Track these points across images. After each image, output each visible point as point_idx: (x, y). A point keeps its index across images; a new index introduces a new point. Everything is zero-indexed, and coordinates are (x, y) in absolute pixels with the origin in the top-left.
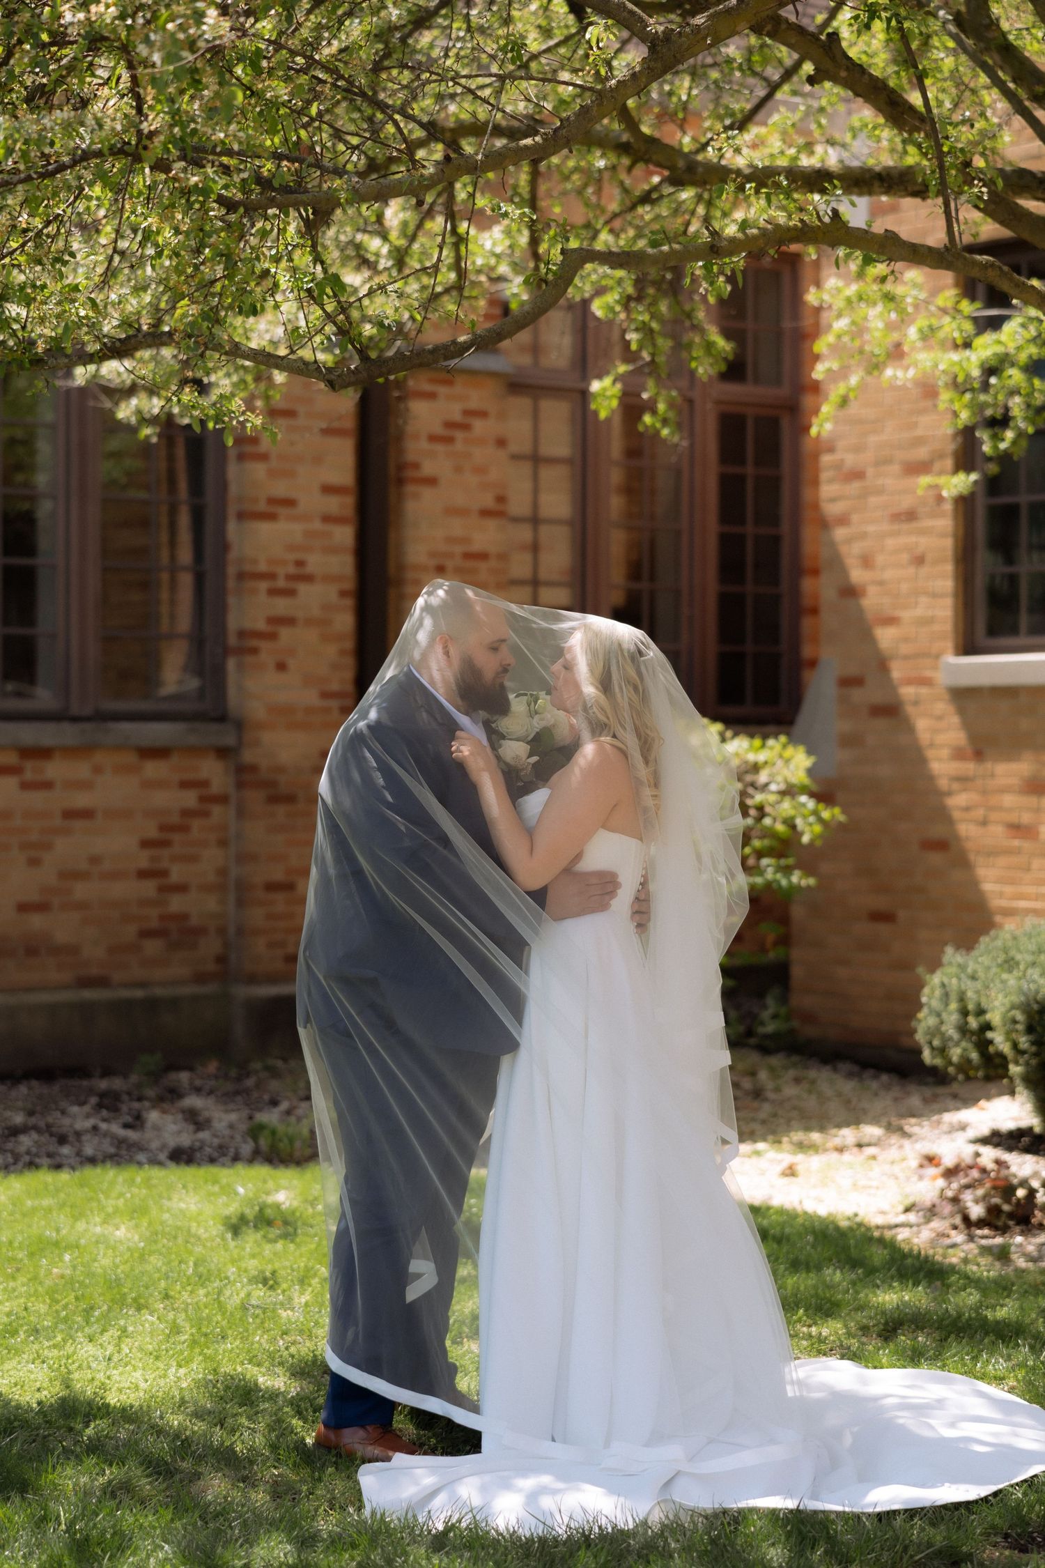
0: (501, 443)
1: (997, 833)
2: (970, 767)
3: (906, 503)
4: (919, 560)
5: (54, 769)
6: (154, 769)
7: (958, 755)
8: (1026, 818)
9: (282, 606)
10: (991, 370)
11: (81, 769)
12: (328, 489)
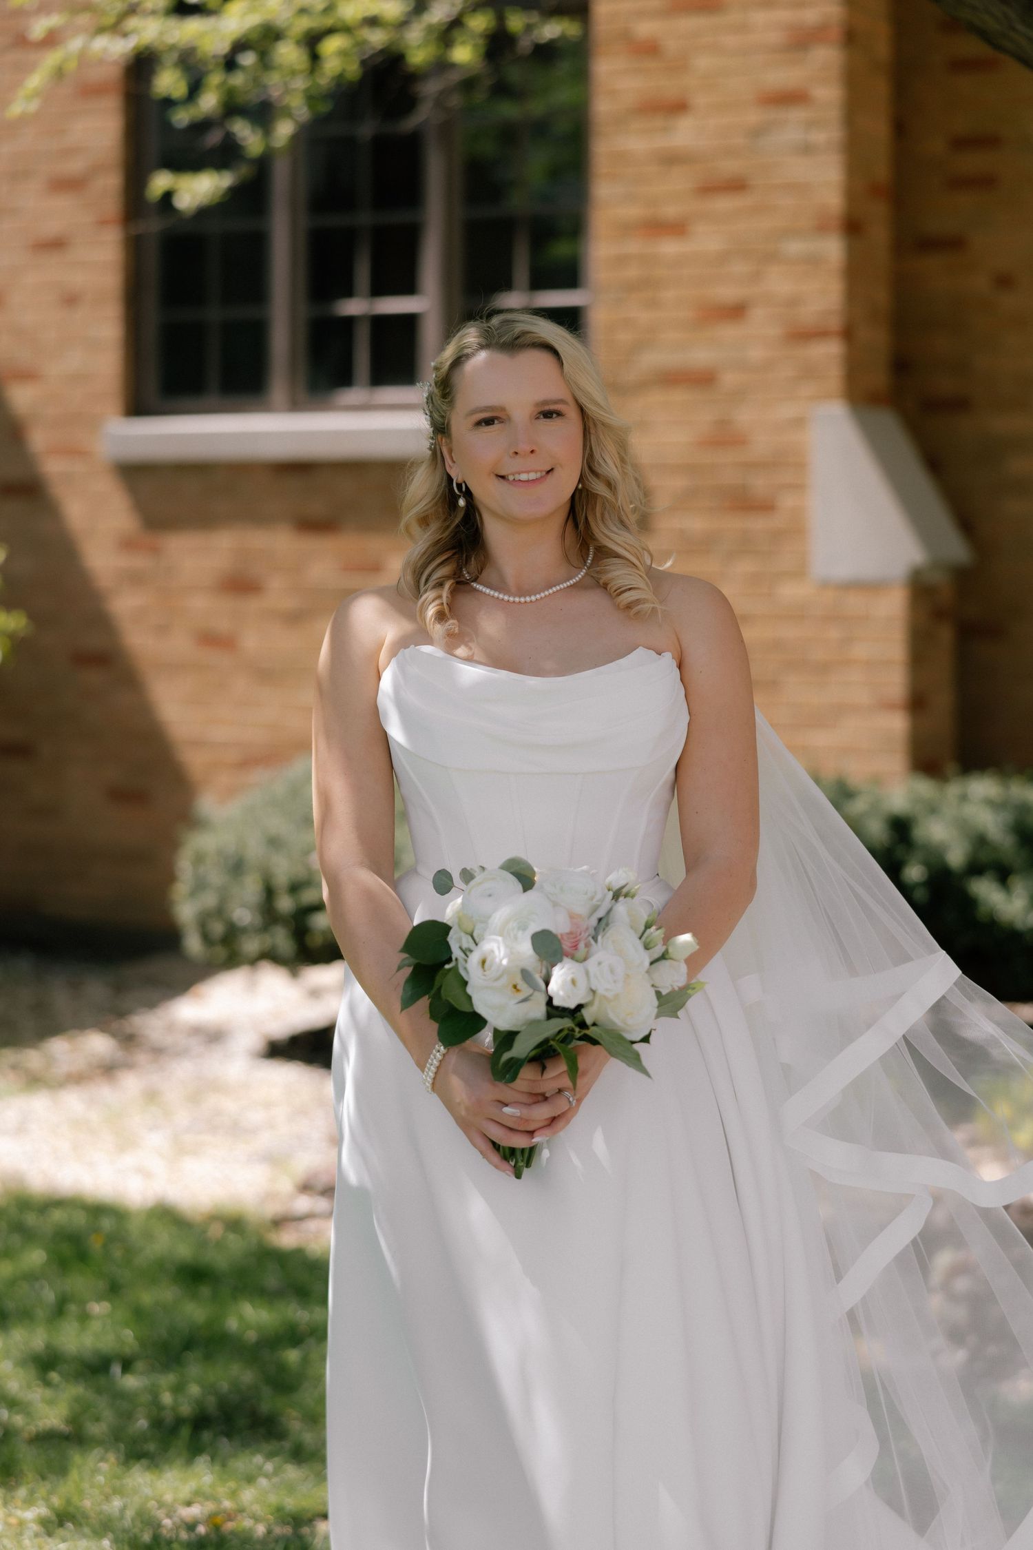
1: (179, 644)
2: (139, 562)
3: (51, 228)
4: (71, 300)
7: (128, 545)
8: (223, 625)
10: (240, 46)
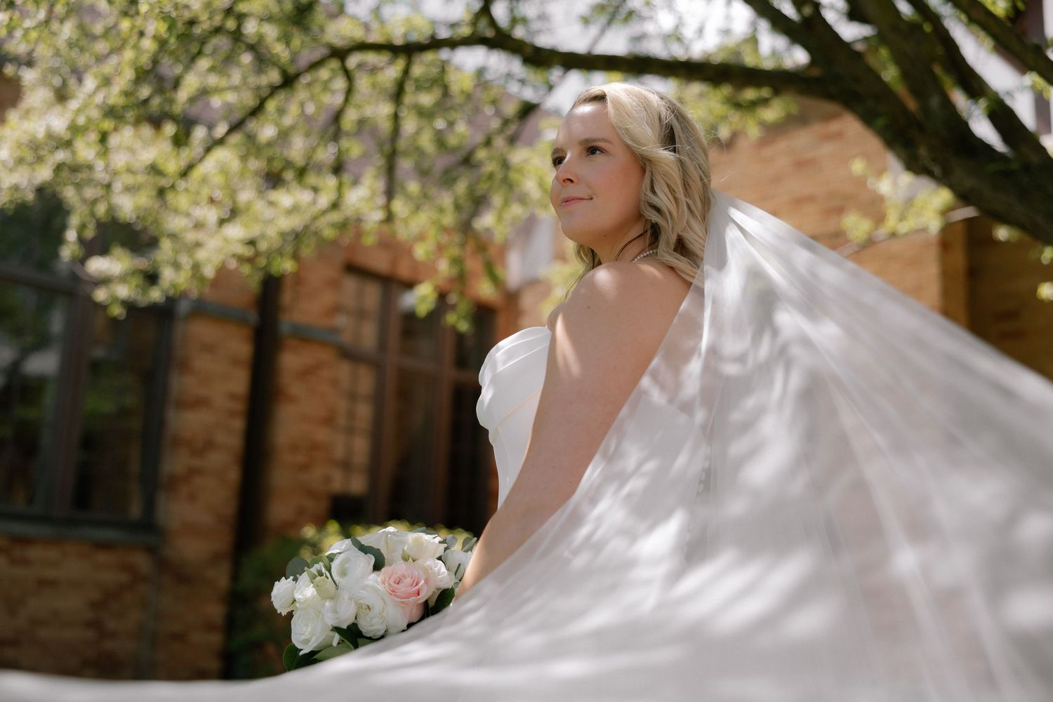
0: (335, 383)
5: (35, 553)
6: (103, 557)
9: (196, 462)
11: (52, 554)
12: (233, 397)
